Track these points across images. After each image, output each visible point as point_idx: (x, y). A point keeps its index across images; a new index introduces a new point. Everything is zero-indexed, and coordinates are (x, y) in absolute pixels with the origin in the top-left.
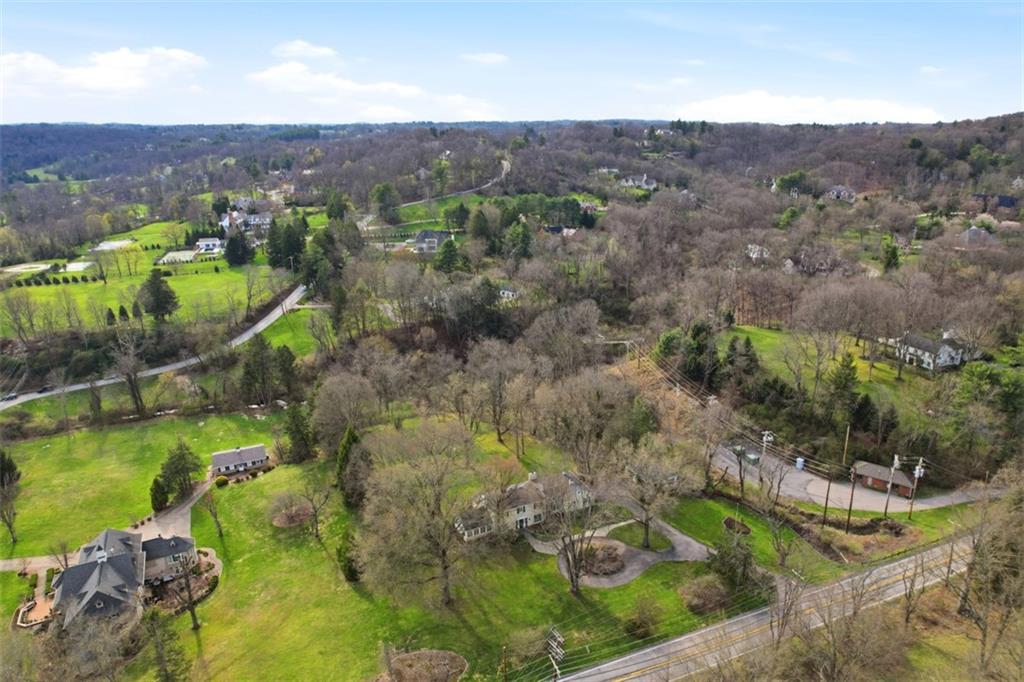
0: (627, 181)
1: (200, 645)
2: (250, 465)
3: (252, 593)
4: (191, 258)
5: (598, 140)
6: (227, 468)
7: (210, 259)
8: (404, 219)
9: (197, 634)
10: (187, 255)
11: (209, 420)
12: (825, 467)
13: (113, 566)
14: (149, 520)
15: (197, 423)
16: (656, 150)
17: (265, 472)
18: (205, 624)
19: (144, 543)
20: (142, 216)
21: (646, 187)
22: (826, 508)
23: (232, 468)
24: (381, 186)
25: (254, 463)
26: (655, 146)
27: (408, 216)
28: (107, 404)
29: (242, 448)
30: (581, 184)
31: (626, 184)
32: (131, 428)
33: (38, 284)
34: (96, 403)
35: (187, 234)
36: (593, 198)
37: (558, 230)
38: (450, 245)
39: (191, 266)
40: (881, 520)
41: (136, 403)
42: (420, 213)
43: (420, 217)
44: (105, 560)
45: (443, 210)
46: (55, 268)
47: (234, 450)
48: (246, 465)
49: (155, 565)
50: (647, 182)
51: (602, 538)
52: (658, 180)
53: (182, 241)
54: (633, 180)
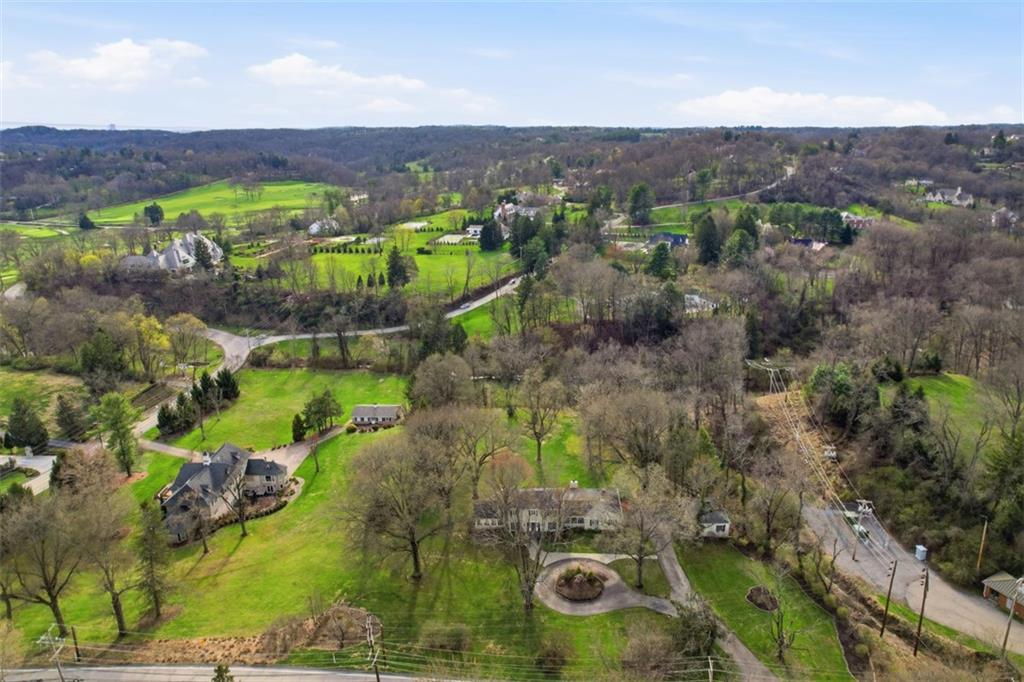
0: (934, 195)
1: (235, 549)
2: (380, 420)
3: (298, 522)
4: (457, 242)
5: (922, 147)
6: (362, 419)
7: (470, 244)
8: (656, 220)
9: (241, 540)
10: (456, 239)
11: (389, 379)
12: (946, 567)
13: (211, 470)
14: (285, 446)
15: (378, 379)
16: (999, 159)
17: (385, 428)
18: (251, 535)
19: (249, 461)
20: (456, 203)
21: (958, 202)
22: (921, 617)
23: (366, 420)
24: (637, 186)
25: (384, 419)
26: (999, 155)
27: (661, 219)
28: (325, 353)
29: (379, 405)
30: (868, 195)
31: (932, 198)
32: (333, 374)
33: (339, 252)
34: (316, 350)
35: (465, 220)
36: (875, 211)
37: (807, 242)
38: (662, 248)
39: (451, 248)
40: (993, 657)
41: (343, 354)
42: (672, 216)
43: (670, 220)
44: (208, 464)
45: (690, 213)
46: (358, 241)
47: (371, 405)
48: (377, 419)
49: (252, 480)
50: (960, 197)
51: (603, 564)
52: (978, 195)
53: (459, 226)
54: (943, 195)
